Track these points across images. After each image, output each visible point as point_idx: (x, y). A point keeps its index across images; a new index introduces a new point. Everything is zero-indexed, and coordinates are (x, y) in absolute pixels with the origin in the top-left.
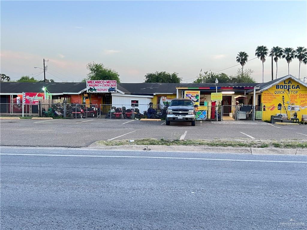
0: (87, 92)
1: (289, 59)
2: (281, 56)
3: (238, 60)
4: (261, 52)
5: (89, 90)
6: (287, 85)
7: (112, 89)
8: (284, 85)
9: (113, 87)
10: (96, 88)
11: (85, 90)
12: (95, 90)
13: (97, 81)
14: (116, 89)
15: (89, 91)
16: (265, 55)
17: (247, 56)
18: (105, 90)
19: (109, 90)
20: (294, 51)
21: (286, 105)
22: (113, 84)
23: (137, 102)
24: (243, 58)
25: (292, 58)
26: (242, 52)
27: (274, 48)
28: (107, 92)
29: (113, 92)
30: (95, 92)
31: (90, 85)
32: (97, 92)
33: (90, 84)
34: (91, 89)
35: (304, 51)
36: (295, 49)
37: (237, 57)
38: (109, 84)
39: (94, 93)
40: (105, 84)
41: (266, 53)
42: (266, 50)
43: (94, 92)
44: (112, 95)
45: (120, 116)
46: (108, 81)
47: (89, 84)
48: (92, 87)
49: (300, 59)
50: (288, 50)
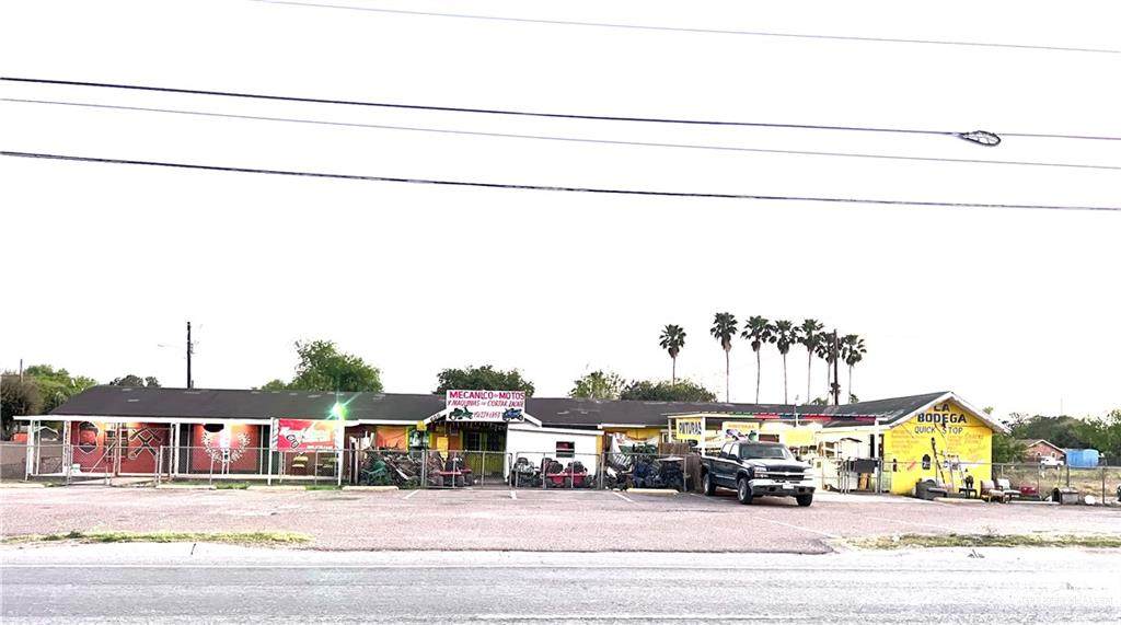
0: (448, 419)
1: (784, 348)
2: (769, 338)
3: (664, 344)
4: (724, 327)
5: (451, 414)
6: (941, 413)
7: (512, 414)
8: (933, 412)
9: (515, 409)
10: (470, 409)
11: (442, 414)
12: (469, 414)
13: (474, 392)
14: (523, 413)
15: (453, 417)
16: (731, 334)
17: (684, 334)
18: (494, 414)
19: (504, 417)
20: (797, 329)
21: (941, 459)
22: (515, 400)
23: (571, 445)
24: (674, 340)
25: (790, 345)
26: (674, 325)
27: (752, 318)
28: (500, 420)
29: (516, 420)
30: (468, 420)
31: (455, 403)
32: (474, 419)
33: (455, 399)
34: (457, 412)
35: (818, 329)
36: (799, 323)
37: (662, 337)
38: (505, 400)
39: (465, 423)
40: (494, 399)
41: (733, 330)
42: (735, 322)
43: (465, 419)
44: (510, 426)
45: (564, 481)
46: (502, 392)
47: (452, 399)
48: (460, 407)
49: (810, 349)
50: (783, 326)
